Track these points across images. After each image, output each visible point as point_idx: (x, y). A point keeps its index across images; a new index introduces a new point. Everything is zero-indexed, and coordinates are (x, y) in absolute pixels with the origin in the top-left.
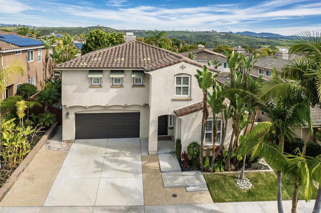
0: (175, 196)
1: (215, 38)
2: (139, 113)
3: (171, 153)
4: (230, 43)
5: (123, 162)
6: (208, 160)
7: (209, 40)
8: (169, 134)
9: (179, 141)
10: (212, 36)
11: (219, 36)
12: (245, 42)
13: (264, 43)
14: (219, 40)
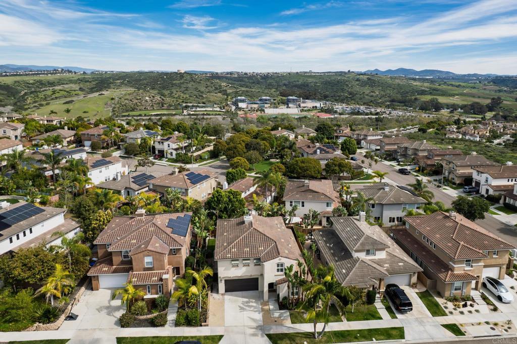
0: (276, 321)
1: (352, 86)
2: (258, 278)
3: (275, 300)
4: (372, 94)
5: (252, 306)
6: (291, 306)
7: (343, 90)
8: (274, 288)
9: (279, 295)
10: (347, 83)
11: (357, 83)
12: (395, 91)
13: (423, 93)
14: (357, 89)
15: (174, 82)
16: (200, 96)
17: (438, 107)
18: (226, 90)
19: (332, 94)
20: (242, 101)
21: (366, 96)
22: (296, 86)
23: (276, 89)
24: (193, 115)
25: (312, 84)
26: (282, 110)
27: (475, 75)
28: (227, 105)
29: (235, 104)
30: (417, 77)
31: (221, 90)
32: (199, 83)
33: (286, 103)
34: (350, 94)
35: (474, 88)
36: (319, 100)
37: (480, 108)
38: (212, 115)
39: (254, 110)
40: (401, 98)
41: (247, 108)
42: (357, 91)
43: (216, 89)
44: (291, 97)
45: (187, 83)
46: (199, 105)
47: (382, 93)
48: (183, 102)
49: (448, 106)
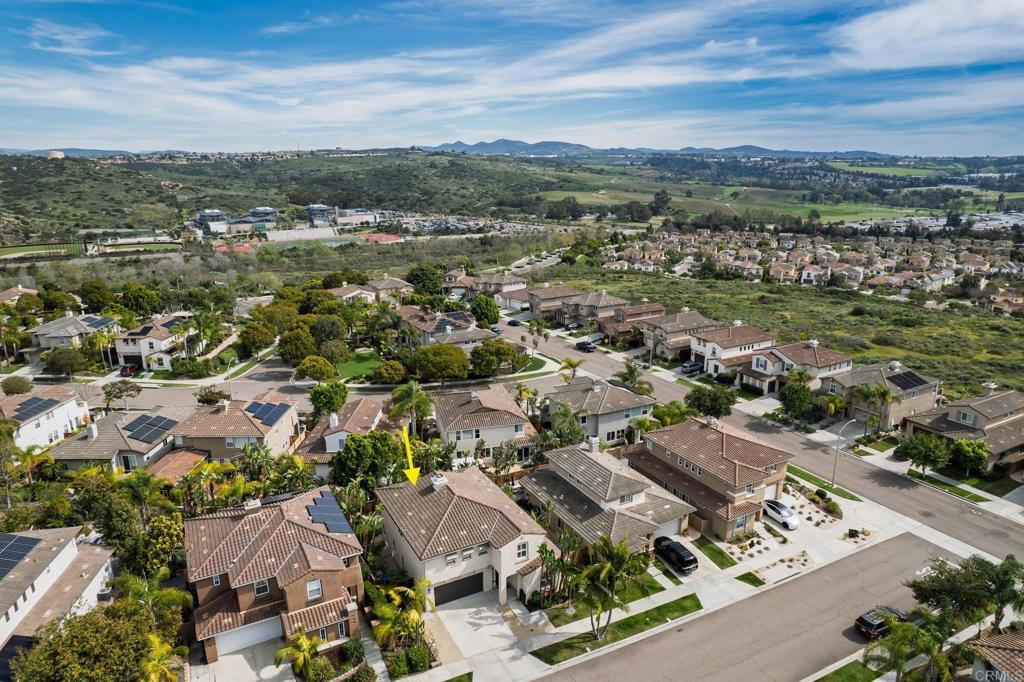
1: (425, 179)
4: (462, 192)
7: (409, 186)
10: (415, 173)
11: (434, 171)
12: (501, 184)
13: (548, 186)
14: (435, 183)
15: (43, 180)
16: (116, 211)
17: (576, 212)
18: (174, 197)
19: (391, 196)
20: (216, 218)
21: (454, 198)
22: (318, 181)
23: (279, 187)
24: (111, 254)
25: (350, 176)
26: (302, 233)
27: (621, 151)
28: (184, 228)
29: (202, 224)
30: (532, 156)
31: (163, 195)
32: (108, 181)
33: (308, 218)
34: (425, 192)
35: (625, 174)
36: (369, 207)
37: (641, 212)
38: (158, 251)
39: (245, 236)
40: (514, 198)
41: (230, 232)
42: (436, 188)
43: (151, 194)
44: (315, 206)
45: (76, 182)
46: (118, 230)
47: (480, 189)
48: (77, 225)
49: (591, 209)
